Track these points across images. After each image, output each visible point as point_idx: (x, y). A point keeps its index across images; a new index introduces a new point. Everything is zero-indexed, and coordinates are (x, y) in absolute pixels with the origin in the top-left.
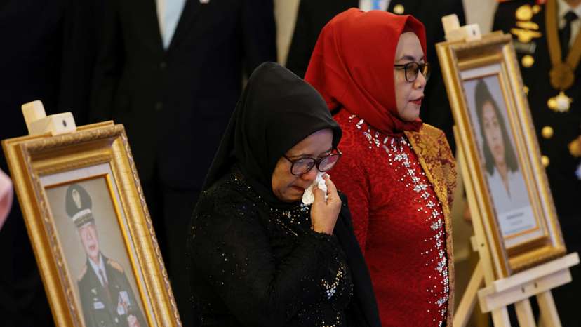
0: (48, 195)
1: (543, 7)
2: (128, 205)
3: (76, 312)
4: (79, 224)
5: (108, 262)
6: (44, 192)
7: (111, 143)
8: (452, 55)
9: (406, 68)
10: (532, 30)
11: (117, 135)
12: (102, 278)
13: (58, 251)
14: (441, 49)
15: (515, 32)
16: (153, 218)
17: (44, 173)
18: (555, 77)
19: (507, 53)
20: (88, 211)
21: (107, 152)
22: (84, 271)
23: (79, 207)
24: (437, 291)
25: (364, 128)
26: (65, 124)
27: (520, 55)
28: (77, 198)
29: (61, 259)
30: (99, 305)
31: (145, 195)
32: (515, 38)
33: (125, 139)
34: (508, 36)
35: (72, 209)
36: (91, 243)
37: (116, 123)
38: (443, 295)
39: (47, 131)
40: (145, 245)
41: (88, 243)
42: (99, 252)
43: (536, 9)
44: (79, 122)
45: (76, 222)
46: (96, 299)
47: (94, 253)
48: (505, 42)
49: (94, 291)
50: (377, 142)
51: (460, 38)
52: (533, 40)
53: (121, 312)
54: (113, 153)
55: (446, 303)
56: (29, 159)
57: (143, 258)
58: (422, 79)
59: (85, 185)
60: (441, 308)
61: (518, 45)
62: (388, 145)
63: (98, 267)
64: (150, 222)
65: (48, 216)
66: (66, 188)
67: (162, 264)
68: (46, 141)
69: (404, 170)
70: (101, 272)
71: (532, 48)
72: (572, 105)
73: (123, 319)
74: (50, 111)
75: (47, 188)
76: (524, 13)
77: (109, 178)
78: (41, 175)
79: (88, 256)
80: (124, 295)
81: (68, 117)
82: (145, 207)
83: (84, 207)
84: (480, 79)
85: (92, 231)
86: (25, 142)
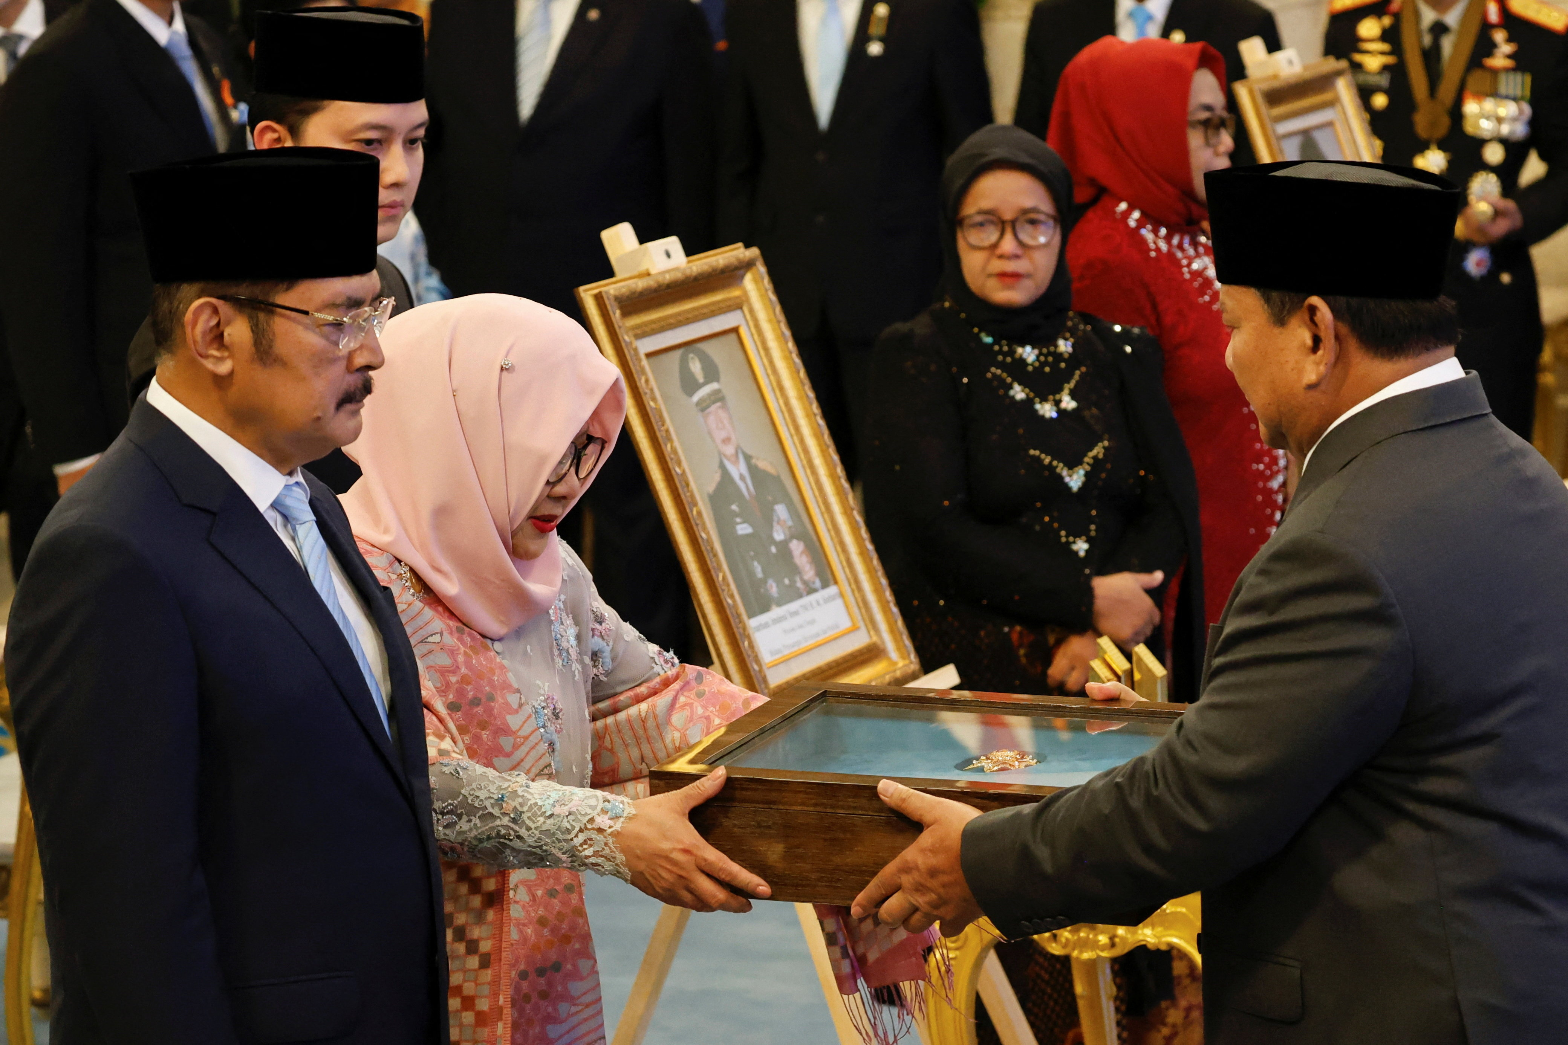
0: (650, 364)
1: (1397, 17)
2: (775, 371)
3: (709, 541)
4: (703, 406)
5: (754, 461)
6: (645, 362)
7: (742, 277)
8: (1260, 100)
9: (1206, 124)
10: (1383, 53)
11: (749, 265)
12: (746, 487)
13: (674, 451)
14: (1242, 91)
15: (1358, 57)
16: (816, 386)
17: (643, 333)
18: (1421, 122)
19: (1344, 89)
20: (715, 386)
21: (735, 293)
22: (717, 477)
23: (701, 380)
24: (1268, 466)
25: (1141, 224)
26: (668, 255)
27: (1365, 93)
28: (696, 367)
29: (679, 464)
30: (743, 529)
31: (802, 354)
32: (1357, 67)
33: (761, 269)
34: (1343, 64)
35: (690, 385)
36: (723, 434)
37: (747, 246)
38: (1278, 472)
39: (643, 268)
40: (806, 431)
41: (720, 435)
42: (738, 449)
43: (1387, 21)
44: (690, 250)
45: (698, 404)
46: (738, 520)
47: (729, 450)
48: (1338, 73)
49: (734, 507)
50: (1163, 246)
51: (1270, 72)
52: (1385, 68)
53: (779, 536)
54: (745, 293)
55: (1284, 485)
56: (618, 312)
57: (806, 451)
58: (1226, 141)
59: (708, 347)
60: (1277, 492)
61: (1361, 78)
62: (1180, 247)
63: (738, 470)
64: (812, 395)
65: (654, 399)
66: (678, 353)
67: (836, 458)
68: (641, 284)
69: (1208, 283)
70: (742, 477)
71: (1384, 81)
72: (1450, 162)
73: (784, 548)
74: (644, 237)
75: (649, 355)
76: (1369, 28)
77: (743, 331)
78: (638, 337)
79: (721, 454)
80: (781, 510)
81: (673, 243)
82: (802, 373)
83: (709, 379)
84: (1306, 134)
85: (722, 414)
86: (610, 288)
